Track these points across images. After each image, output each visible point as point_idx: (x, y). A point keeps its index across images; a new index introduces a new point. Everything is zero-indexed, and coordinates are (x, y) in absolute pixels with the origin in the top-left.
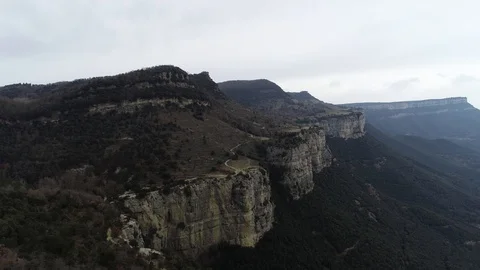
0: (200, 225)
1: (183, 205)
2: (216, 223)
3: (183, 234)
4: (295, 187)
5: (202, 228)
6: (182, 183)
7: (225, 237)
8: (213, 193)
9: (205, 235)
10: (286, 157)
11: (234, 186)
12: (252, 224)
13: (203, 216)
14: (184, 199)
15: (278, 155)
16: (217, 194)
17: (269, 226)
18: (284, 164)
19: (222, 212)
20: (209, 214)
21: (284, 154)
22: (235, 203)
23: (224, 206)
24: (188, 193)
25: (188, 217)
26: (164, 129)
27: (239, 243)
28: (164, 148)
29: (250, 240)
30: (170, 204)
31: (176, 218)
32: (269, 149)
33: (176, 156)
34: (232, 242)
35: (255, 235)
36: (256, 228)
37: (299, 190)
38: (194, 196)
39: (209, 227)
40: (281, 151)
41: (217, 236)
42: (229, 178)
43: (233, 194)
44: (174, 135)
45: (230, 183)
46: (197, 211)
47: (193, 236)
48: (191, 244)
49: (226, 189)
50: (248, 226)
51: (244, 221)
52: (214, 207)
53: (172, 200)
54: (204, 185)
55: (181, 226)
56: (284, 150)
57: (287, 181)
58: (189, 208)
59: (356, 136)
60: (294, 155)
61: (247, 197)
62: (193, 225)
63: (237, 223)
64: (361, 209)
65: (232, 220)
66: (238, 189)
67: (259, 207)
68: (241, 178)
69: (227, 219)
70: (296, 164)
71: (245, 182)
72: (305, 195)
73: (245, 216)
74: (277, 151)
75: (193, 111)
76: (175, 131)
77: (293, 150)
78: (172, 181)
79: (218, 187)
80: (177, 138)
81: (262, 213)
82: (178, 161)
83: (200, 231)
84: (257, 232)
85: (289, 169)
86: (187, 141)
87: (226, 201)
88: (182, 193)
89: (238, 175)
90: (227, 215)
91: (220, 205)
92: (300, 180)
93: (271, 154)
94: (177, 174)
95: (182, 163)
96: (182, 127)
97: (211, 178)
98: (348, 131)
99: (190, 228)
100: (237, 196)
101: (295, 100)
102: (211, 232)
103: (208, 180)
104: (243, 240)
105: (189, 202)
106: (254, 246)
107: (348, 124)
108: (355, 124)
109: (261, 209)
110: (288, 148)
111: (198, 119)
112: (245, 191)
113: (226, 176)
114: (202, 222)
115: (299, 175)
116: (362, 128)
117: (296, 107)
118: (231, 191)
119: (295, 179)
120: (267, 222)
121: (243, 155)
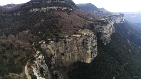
0: (70, 54)
1: (63, 46)
2: (76, 54)
3: (63, 58)
4: (105, 40)
5: (70, 55)
6: (63, 38)
7: (79, 58)
8: (75, 42)
9: (72, 58)
10: (102, 29)
11: (83, 40)
12: (90, 55)
13: (71, 51)
14: (64, 44)
15: (98, 28)
16: (77, 43)
17: (96, 55)
18: (100, 31)
19: (78, 50)
20: (73, 50)
21: (101, 28)
22: (84, 46)
23: (79, 47)
24: (65, 42)
25: (65, 51)
26: (56, 18)
27: (84, 61)
28: (56, 24)
29: (89, 60)
30: (58, 46)
31: (61, 51)
32: (95, 26)
33: (61, 27)
34: (82, 61)
35: (91, 59)
36: (91, 56)
37: (106, 41)
38: (68, 43)
39: (73, 55)
40: (100, 27)
41: (76, 58)
42: (81, 37)
43: (83, 43)
44: (60, 20)
45: (82, 38)
46: (69, 49)
47: (67, 58)
48: (66, 61)
49: (81, 40)
50: (88, 55)
51: (87, 53)
52: (75, 48)
53: (59, 45)
54: (71, 39)
55: (63, 54)
56: (101, 26)
57: (102, 38)
58: (66, 48)
59: (121, 23)
60: (105, 28)
61: (89, 44)
62: (67, 54)
63: (84, 54)
64: (126, 48)
65: (82, 53)
66: (85, 41)
67: (93, 48)
68: (86, 37)
69: (80, 52)
70: (105, 32)
71: (88, 39)
72: (108, 43)
73: (87, 52)
74: (98, 26)
75: (67, 11)
76: (60, 18)
77: (105, 26)
78: (59, 37)
79: (77, 40)
80: (61, 21)
81: (94, 51)
82: (61, 29)
83: (70, 56)
84: (92, 58)
85: (103, 34)
86: (65, 22)
87: (80, 45)
88: (63, 42)
89: (85, 36)
90: (80, 51)
91: (78, 47)
92: (106, 38)
93: (96, 28)
94: (61, 34)
95: (63, 30)
96: (63, 17)
97: (74, 36)
98: (119, 21)
99: (66, 55)
100: (85, 44)
101: (100, 10)
102: (74, 57)
103: (73, 37)
104: (86, 60)
105: (66, 46)
106: (90, 63)
107: (119, 18)
108: (121, 18)
109: (93, 49)
110: (103, 26)
111: (69, 14)
112: (88, 42)
113: (80, 36)
114: (71, 53)
115: (106, 36)
116: (124, 20)
117: (101, 12)
118: (82, 42)
119: (105, 37)
120: (95, 53)
121: (85, 28)
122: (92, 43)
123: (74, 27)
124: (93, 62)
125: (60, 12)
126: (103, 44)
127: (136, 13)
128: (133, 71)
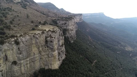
1: (15, 50)
2: (37, 59)
3: (16, 68)
4: (71, 37)
5: (28, 62)
6: (13, 36)
7: (42, 65)
8: (34, 42)
9: (31, 66)
10: (66, 25)
11: (46, 38)
12: (57, 57)
13: (28, 55)
14: (15, 47)
15: (63, 24)
16: (36, 43)
17: (64, 57)
18: (65, 28)
19: (40, 52)
20: (32, 54)
21: (65, 23)
22: (48, 46)
23: (41, 49)
24: (17, 43)
25: (18, 58)
26: (4, 10)
27: (50, 67)
28: (4, 19)
29: (56, 65)
30: (5, 51)
31: (11, 58)
32: (58, 22)
33: (11, 23)
34: (46, 68)
35: (59, 62)
36: (59, 59)
37: (72, 38)
38: (22, 44)
39: (33, 61)
40: (64, 22)
41: (38, 66)
42: (43, 33)
43: (46, 42)
44: (10, 13)
45: (44, 35)
46: (24, 53)
47: (23, 68)
48: (21, 72)
49: (42, 38)
50: (55, 58)
51: (53, 56)
52: (35, 50)
53: (6, 48)
54: (28, 37)
55: (15, 63)
56: (65, 22)
57: (68, 35)
58: (19, 52)
59: (80, 21)
60: (70, 24)
61: (55, 43)
62: (22, 62)
63: (49, 57)
64: (90, 44)
65: (46, 56)
66: (49, 39)
67: (59, 47)
68: (50, 33)
69: (43, 55)
70: (70, 27)
71: (53, 35)
72: (74, 40)
73: (53, 53)
74: (62, 22)
75: (21, 5)
76: (11, 11)
77: (69, 21)
78: (6, 36)
79: (37, 38)
80: (12, 14)
81: (61, 51)
82: (11, 25)
83: (27, 64)
84: (60, 60)
85: (68, 30)
86: (18, 16)
87: (42, 46)
88: (13, 43)
89: (48, 31)
90: (43, 53)
91: (38, 48)
92: (72, 34)
93: (59, 24)
94: (11, 32)
95: (14, 26)
96: (15, 10)
97: (32, 33)
98: (78, 20)
99: (21, 64)
100: (48, 43)
101: (60, 10)
102: (34, 63)
103: (30, 35)
104: (52, 66)
105: (19, 48)
106: (58, 68)
107: (78, 17)
108: (80, 18)
109: (60, 49)
110: (67, 21)
111: (24, 8)
112: (53, 40)
113: (41, 32)
114: (28, 59)
115: (72, 32)
116: (82, 19)
117: (61, 12)
118: (45, 40)
119: (70, 34)
120: (63, 54)
121: (47, 24)
122: (58, 41)
123: (32, 22)
124: (61, 66)
125: (11, 4)
126: (70, 42)
127: (89, 15)
128: (103, 67)
